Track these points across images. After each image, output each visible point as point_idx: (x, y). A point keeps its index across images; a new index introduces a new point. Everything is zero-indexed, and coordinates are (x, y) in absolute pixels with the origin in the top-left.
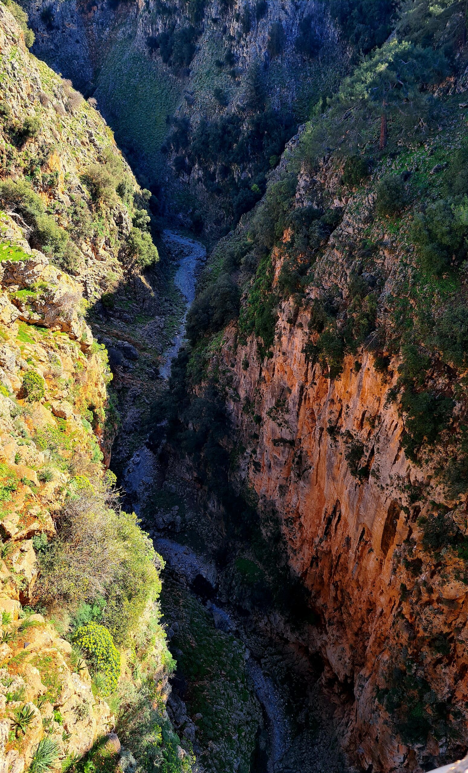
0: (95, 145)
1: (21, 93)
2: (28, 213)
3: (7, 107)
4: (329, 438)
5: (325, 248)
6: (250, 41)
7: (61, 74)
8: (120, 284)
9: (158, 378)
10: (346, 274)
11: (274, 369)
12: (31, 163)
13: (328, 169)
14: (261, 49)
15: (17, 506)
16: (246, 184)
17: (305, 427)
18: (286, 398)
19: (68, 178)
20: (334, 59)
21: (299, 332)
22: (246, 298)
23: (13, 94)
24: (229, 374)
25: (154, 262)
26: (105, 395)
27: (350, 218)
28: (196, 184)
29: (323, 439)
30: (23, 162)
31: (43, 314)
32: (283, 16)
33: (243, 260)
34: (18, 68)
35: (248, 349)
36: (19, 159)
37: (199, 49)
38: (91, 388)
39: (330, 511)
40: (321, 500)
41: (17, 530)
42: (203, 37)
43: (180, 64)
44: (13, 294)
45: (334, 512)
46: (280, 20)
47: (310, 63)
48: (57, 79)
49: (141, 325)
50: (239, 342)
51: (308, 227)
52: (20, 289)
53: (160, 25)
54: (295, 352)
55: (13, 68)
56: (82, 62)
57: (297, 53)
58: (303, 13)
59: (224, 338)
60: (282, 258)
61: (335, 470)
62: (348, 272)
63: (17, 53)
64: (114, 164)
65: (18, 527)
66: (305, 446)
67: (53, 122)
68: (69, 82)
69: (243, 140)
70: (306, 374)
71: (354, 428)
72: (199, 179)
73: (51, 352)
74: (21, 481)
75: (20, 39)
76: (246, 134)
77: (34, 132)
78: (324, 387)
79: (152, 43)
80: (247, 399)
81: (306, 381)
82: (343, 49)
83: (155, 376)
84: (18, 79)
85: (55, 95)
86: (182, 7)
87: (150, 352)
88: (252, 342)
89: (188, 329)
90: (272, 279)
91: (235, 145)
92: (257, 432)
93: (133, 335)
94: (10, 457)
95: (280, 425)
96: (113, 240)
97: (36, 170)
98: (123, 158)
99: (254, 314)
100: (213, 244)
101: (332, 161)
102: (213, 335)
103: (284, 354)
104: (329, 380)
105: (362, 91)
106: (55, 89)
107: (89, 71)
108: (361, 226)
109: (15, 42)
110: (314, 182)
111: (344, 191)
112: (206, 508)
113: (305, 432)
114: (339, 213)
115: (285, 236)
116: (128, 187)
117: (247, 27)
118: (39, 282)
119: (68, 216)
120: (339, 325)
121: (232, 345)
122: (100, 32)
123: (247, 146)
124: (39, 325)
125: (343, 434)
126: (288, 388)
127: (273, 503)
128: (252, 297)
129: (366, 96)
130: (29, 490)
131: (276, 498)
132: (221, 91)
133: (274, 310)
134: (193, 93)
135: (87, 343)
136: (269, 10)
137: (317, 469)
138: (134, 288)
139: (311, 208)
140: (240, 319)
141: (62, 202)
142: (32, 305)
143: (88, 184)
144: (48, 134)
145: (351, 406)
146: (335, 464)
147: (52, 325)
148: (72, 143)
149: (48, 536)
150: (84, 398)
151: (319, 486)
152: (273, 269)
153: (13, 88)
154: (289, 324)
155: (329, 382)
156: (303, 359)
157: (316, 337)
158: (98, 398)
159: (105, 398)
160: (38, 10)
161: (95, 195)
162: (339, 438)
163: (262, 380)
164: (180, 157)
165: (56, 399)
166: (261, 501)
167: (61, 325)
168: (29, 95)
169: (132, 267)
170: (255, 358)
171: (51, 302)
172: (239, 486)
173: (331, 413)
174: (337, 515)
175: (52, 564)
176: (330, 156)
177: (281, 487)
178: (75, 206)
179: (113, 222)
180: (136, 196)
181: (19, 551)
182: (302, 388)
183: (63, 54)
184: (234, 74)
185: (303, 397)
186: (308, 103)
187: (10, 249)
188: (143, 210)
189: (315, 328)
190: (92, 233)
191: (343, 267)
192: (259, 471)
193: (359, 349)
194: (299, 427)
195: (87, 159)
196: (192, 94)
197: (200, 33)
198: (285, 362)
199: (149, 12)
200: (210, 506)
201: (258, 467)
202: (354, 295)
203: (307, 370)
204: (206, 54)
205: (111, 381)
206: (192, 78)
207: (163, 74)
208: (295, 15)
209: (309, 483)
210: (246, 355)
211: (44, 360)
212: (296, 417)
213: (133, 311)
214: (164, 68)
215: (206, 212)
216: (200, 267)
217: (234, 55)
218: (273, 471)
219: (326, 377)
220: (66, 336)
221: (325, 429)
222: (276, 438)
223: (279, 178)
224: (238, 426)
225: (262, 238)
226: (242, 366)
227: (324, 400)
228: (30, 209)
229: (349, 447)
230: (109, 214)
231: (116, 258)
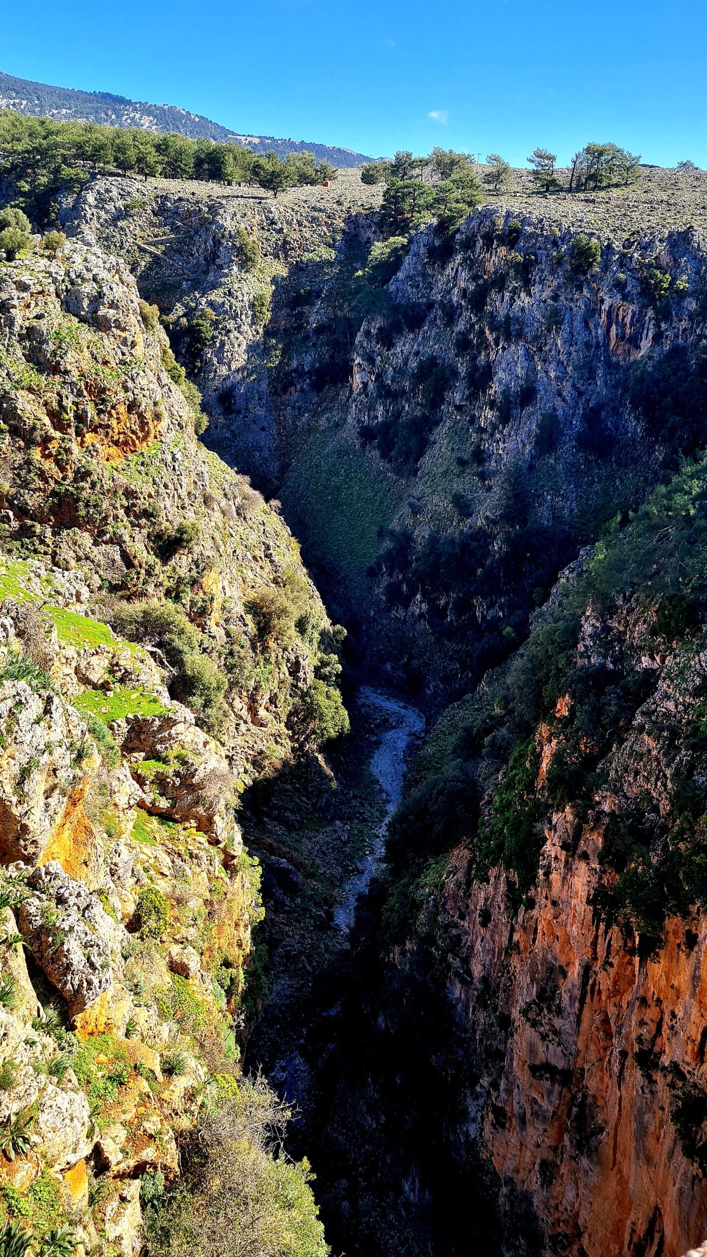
0: (272, 562)
1: (180, 491)
2: (174, 649)
3: (157, 508)
4: (639, 1073)
5: (627, 731)
6: (509, 434)
7: (236, 469)
8: (285, 763)
9: (330, 928)
10: (665, 775)
11: (536, 929)
12: (178, 582)
13: (630, 611)
14: (524, 445)
15: (124, 1112)
16: (494, 625)
17: (592, 1047)
18: (557, 987)
19: (227, 605)
20: (635, 461)
21: (582, 867)
22: (490, 802)
23: (168, 491)
24: (454, 932)
25: (341, 734)
26: (248, 947)
27: (669, 687)
28: (416, 622)
29: (626, 1074)
30: (166, 579)
31: (174, 800)
32: (558, 402)
33: (487, 740)
34: (180, 459)
35: (491, 889)
36: (162, 575)
37: (434, 443)
38: (229, 930)
39: (641, 1228)
40: (623, 1201)
41: (120, 1156)
42: (440, 427)
43: (404, 461)
44: (134, 765)
45: (650, 1231)
46: (554, 409)
47: (598, 464)
48: (231, 475)
49: (311, 834)
50: (476, 876)
51: (598, 696)
52: (146, 759)
53: (380, 411)
54: (574, 902)
55: (174, 459)
56: (266, 453)
57: (578, 451)
58: (589, 400)
59: (449, 868)
60: (554, 742)
61: (650, 1142)
62: (668, 772)
63: (182, 441)
64: (297, 588)
65: (122, 1151)
66: (592, 1084)
67: (217, 528)
68: (247, 479)
69: (492, 564)
70: (594, 944)
71: (688, 1059)
72: (421, 615)
73: (178, 861)
74: (135, 1067)
75: (189, 424)
76: (497, 556)
77: (188, 541)
78: (628, 972)
79: (367, 434)
80: (485, 980)
81: (595, 958)
82: (650, 448)
83: (326, 924)
84: (178, 473)
85: (225, 495)
86: (413, 390)
87: (322, 882)
88: (497, 878)
89: (389, 845)
90: (536, 774)
91: (480, 570)
92: (501, 1047)
93: (296, 850)
94: (120, 1023)
95: (544, 1037)
96: (281, 697)
97: (183, 592)
98: (310, 581)
99: (502, 829)
100: (438, 713)
101: (637, 600)
102: (431, 861)
103: (554, 903)
104: (637, 959)
105: (685, 505)
106: (227, 486)
107: (275, 466)
108: (688, 699)
109: (182, 428)
110: (607, 629)
111: (659, 645)
112: (400, 1191)
113: (592, 1057)
114: (650, 679)
115: (559, 707)
116: (313, 621)
117: (505, 417)
118: (176, 750)
119: (220, 657)
120: (654, 860)
121: (463, 880)
122: (296, 418)
123: (499, 572)
124: (165, 817)
125: (664, 1068)
126: (561, 967)
127: (527, 1198)
128: (501, 801)
129: (692, 512)
130: (144, 1086)
131: (535, 1187)
132: (463, 497)
133: (539, 825)
134: (421, 498)
135: (233, 853)
136: (539, 396)
137: (616, 1136)
138: (306, 772)
139: (603, 666)
140: (478, 836)
141: (214, 637)
142: (160, 784)
143: (255, 615)
144: (209, 543)
145: (680, 1014)
146: (652, 1128)
147: (185, 819)
148: (240, 558)
149: (166, 1178)
150: (217, 946)
151: (620, 1171)
152: (539, 756)
153: (170, 484)
154: (564, 852)
155: (637, 965)
156: (590, 916)
157: (612, 878)
158: (236, 949)
159: (248, 951)
160: (215, 390)
161: (264, 629)
162: (658, 1076)
163: (513, 947)
164: (394, 583)
165: (176, 941)
166: (504, 1190)
167: (198, 819)
168: (189, 493)
169: (305, 739)
170: (502, 906)
171: (188, 782)
172: (463, 1152)
173: (642, 1023)
174: (656, 1241)
175: (166, 1233)
176: (633, 593)
177: (544, 1164)
178: (232, 644)
179: (285, 669)
180: (323, 634)
181: (117, 1198)
182: (587, 970)
183: (241, 444)
184: (483, 476)
185: (589, 988)
186: (595, 518)
187: (142, 699)
188: (332, 655)
189: (610, 863)
190: (252, 684)
191: (659, 763)
192: (503, 1126)
193: (694, 909)
194: (581, 1045)
195: (259, 580)
196: (419, 500)
197: (437, 423)
198: (556, 917)
199: (367, 396)
200: (407, 1188)
201: (501, 1118)
202: (681, 811)
203: (596, 937)
204: (443, 450)
205: (261, 922)
206: (421, 479)
207: (380, 473)
208: (577, 403)
209: (599, 1163)
210: (486, 900)
211: (168, 873)
212: (575, 1026)
213: (300, 810)
214: (383, 465)
215: (429, 664)
216: (412, 749)
217: (484, 451)
218: (530, 1129)
219: (631, 952)
220: (202, 838)
221: (630, 1055)
222: (537, 1063)
223: (550, 620)
224: (466, 1032)
225: (521, 707)
226: (478, 920)
227: (628, 997)
228: (178, 643)
229: (677, 1096)
230: (280, 657)
231: (283, 724)
